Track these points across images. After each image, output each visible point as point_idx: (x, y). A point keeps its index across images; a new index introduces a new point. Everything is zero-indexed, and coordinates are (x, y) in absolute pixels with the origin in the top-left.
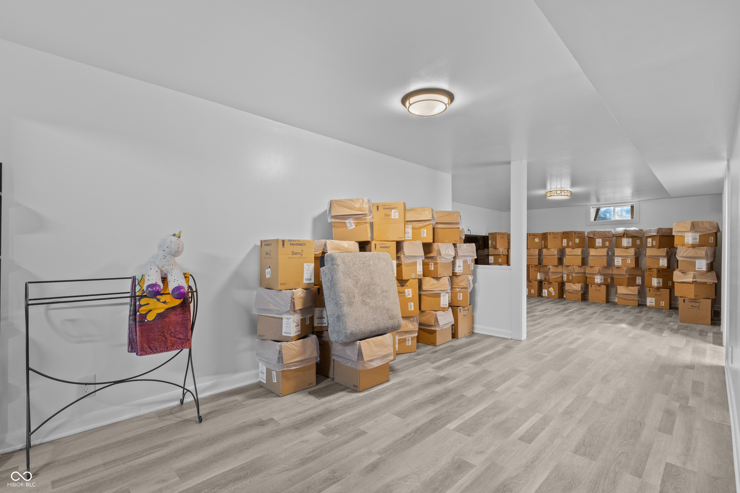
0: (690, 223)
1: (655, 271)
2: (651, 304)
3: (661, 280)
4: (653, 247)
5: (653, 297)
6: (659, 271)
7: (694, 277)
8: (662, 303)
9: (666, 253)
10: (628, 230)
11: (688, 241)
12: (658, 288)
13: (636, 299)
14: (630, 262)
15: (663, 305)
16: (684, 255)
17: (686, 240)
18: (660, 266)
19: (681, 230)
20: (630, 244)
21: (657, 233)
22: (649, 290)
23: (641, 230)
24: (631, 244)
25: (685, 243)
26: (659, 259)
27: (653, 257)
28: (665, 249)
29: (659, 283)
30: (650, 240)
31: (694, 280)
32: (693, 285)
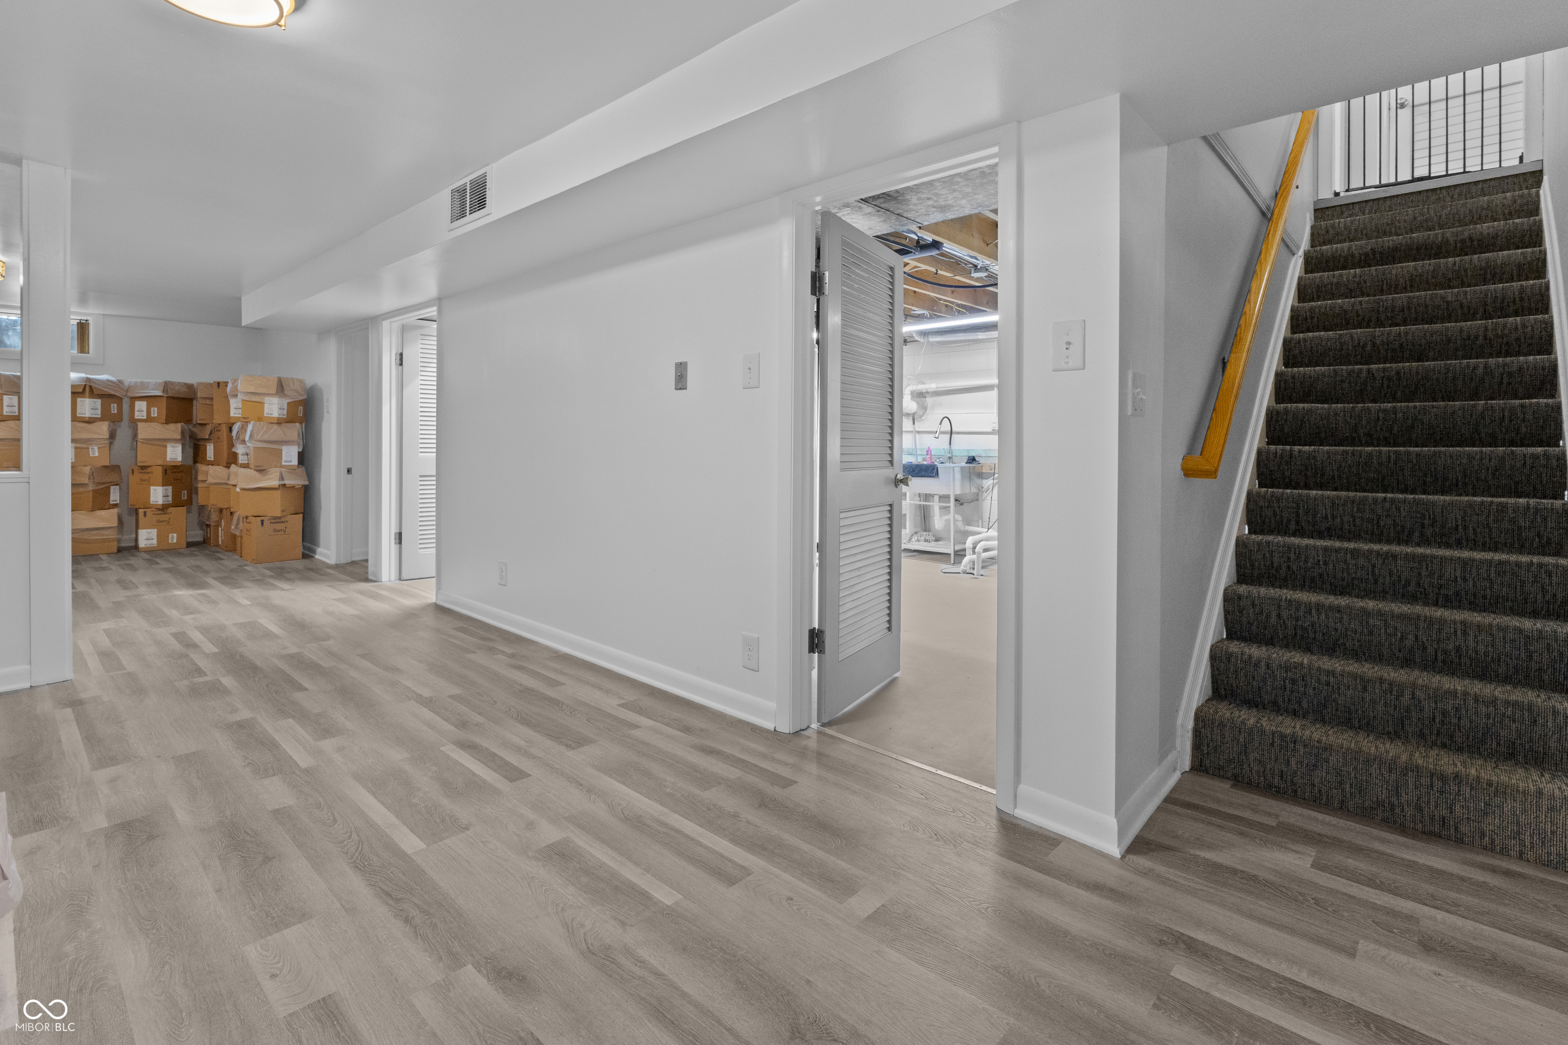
0: (277, 380)
1: (158, 472)
2: (150, 542)
3: (170, 488)
4: (149, 419)
5: (153, 527)
6: (166, 470)
7: (282, 478)
8: (172, 538)
9: (180, 434)
10: (94, 379)
11: (270, 412)
12: (164, 508)
13: (114, 537)
14: (97, 454)
15: (175, 541)
16: (266, 437)
17: (266, 411)
18: (168, 459)
19: (258, 392)
20: (98, 414)
21: (163, 392)
22: (145, 513)
23: (121, 382)
24: (99, 412)
25: (265, 415)
26: (166, 447)
27: (154, 442)
28: (179, 425)
29: (166, 496)
30: (141, 406)
31: (282, 483)
32: (279, 492)
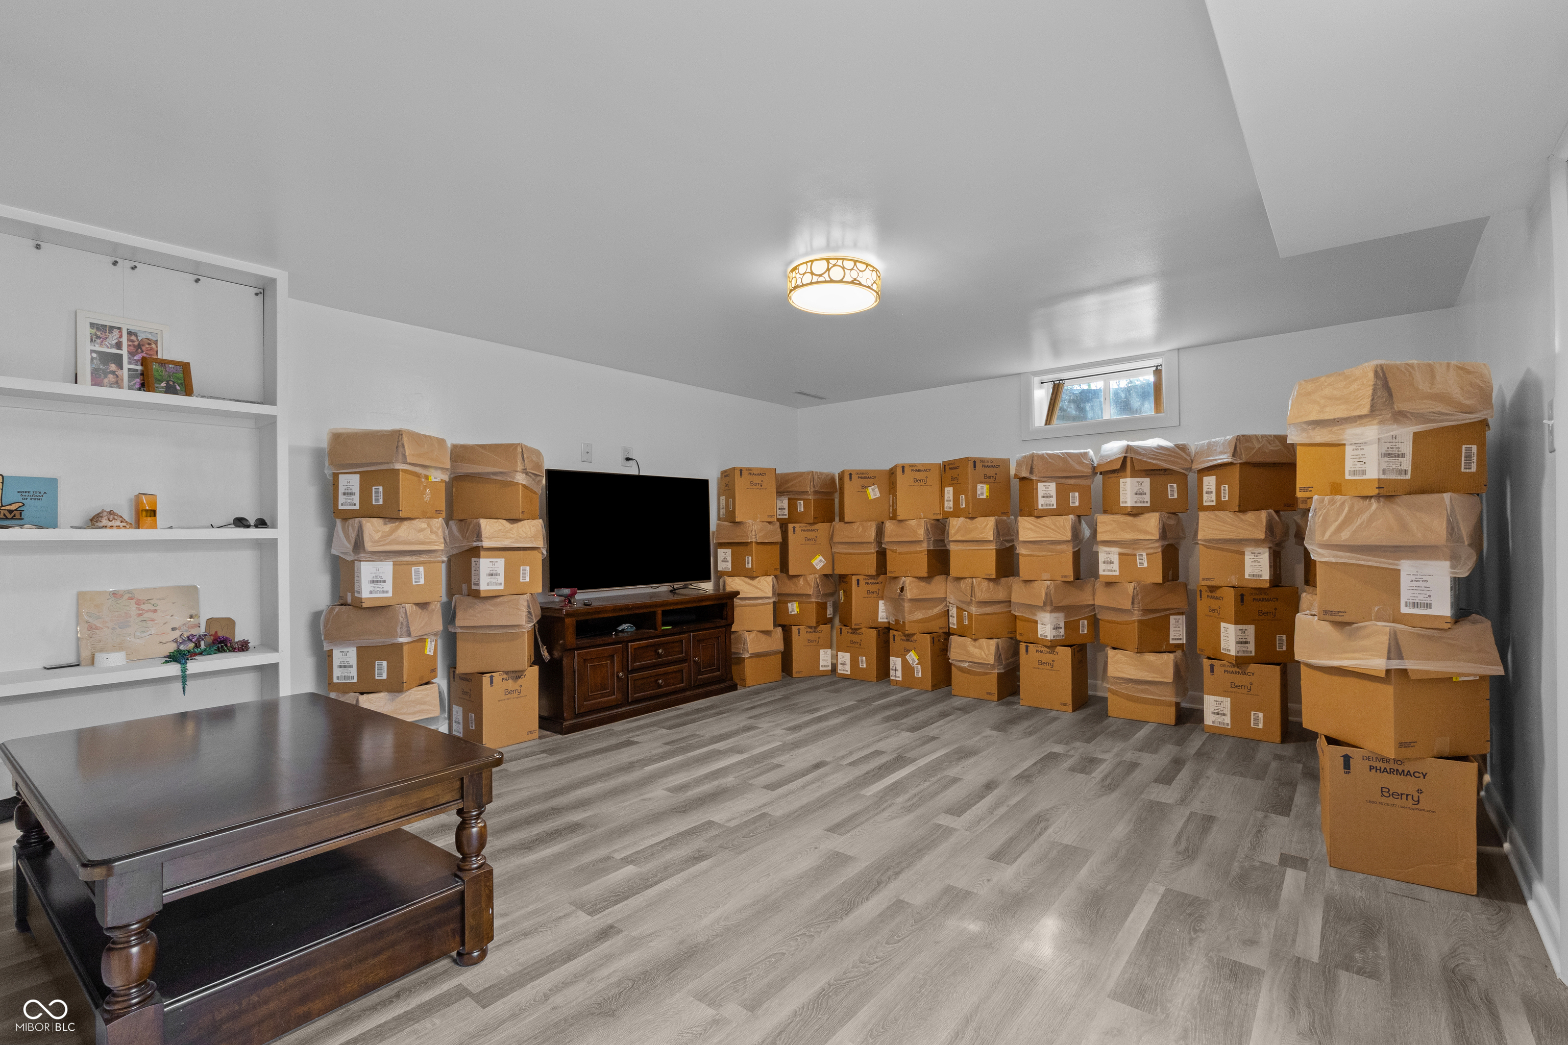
0: (1371, 375)
1: (1229, 597)
2: (1219, 719)
3: (1251, 629)
4: (1220, 506)
5: (1224, 694)
6: (1242, 596)
7: (1395, 650)
8: (1256, 719)
9: (1264, 530)
10: (1138, 447)
11: (1359, 467)
12: (1241, 662)
13: (1168, 699)
14: (1145, 565)
15: (1261, 726)
16: (1345, 536)
17: (1350, 464)
18: (1247, 577)
19: (1326, 417)
20: (1146, 500)
21: (1234, 455)
22: (1212, 666)
23: (1183, 448)
24: (1147, 498)
25: (1347, 477)
26: (1243, 554)
27: (1219, 546)
28: (1263, 515)
29: (1242, 642)
30: (1210, 482)
31: (1396, 664)
32: (1388, 690)
